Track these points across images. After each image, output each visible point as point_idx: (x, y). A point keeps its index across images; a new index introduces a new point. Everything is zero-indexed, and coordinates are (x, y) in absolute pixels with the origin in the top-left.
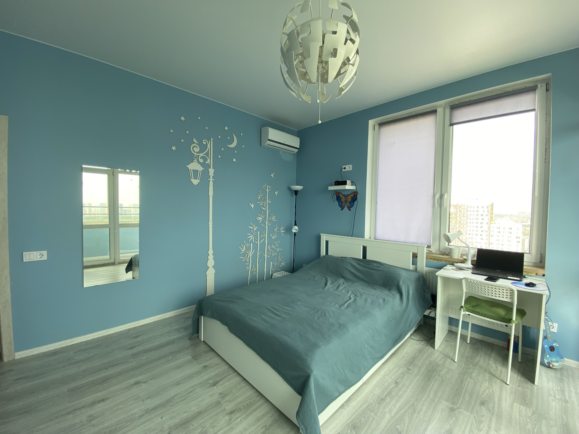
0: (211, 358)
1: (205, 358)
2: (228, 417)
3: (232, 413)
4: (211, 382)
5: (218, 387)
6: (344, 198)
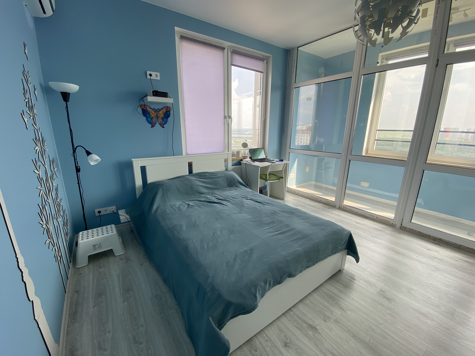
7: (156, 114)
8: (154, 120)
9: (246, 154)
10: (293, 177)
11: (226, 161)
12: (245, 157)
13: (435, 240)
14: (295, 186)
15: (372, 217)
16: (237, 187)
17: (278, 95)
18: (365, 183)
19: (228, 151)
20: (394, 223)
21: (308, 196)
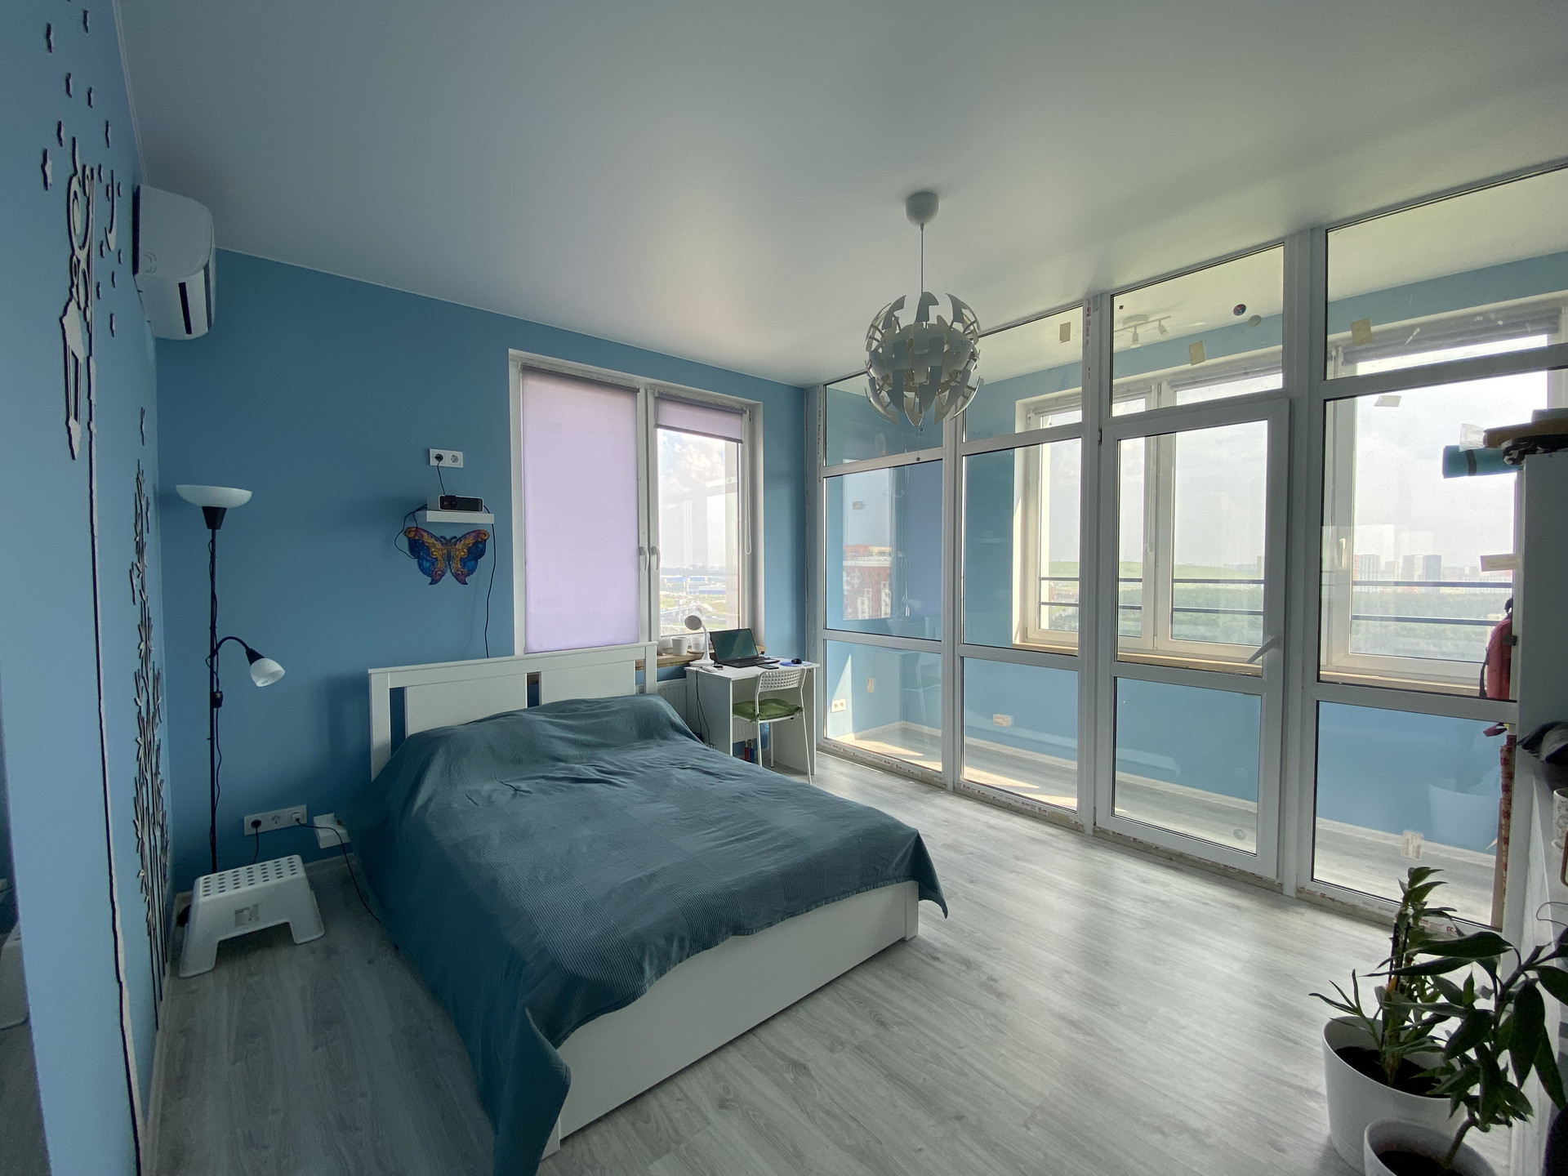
5: (808, 1058)
6: (439, 546)
7: (445, 551)
8: (440, 565)
9: (702, 646)
10: (844, 708)
11: (640, 666)
12: (697, 656)
13: (1171, 859)
14: (853, 735)
15: (1029, 808)
16: (665, 738)
17: (784, 493)
18: (1002, 716)
19: (650, 640)
20: (1080, 823)
21: (877, 761)
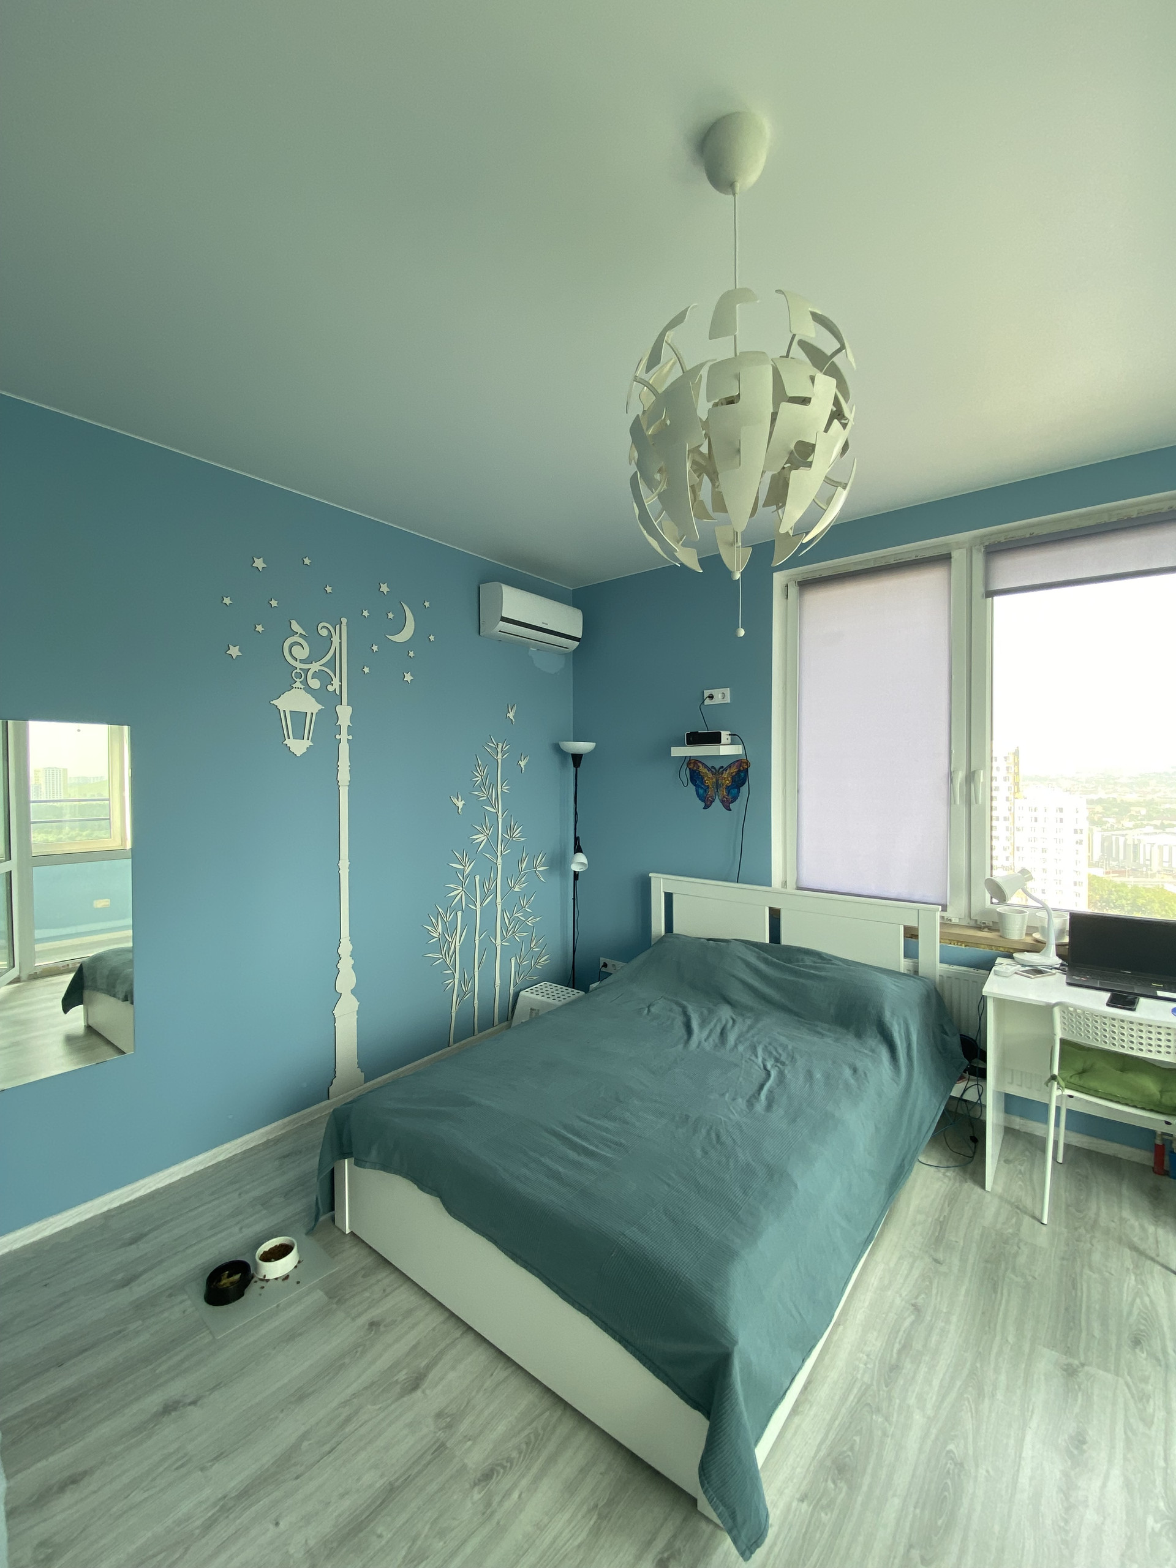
0: (384, 1291)
1: (367, 1294)
2: (480, 1493)
3: (487, 1476)
4: (402, 1376)
5: (428, 1392)
6: (710, 775)
8: (711, 792)
